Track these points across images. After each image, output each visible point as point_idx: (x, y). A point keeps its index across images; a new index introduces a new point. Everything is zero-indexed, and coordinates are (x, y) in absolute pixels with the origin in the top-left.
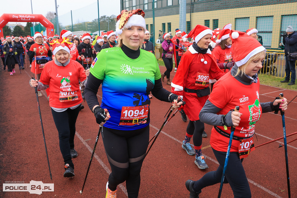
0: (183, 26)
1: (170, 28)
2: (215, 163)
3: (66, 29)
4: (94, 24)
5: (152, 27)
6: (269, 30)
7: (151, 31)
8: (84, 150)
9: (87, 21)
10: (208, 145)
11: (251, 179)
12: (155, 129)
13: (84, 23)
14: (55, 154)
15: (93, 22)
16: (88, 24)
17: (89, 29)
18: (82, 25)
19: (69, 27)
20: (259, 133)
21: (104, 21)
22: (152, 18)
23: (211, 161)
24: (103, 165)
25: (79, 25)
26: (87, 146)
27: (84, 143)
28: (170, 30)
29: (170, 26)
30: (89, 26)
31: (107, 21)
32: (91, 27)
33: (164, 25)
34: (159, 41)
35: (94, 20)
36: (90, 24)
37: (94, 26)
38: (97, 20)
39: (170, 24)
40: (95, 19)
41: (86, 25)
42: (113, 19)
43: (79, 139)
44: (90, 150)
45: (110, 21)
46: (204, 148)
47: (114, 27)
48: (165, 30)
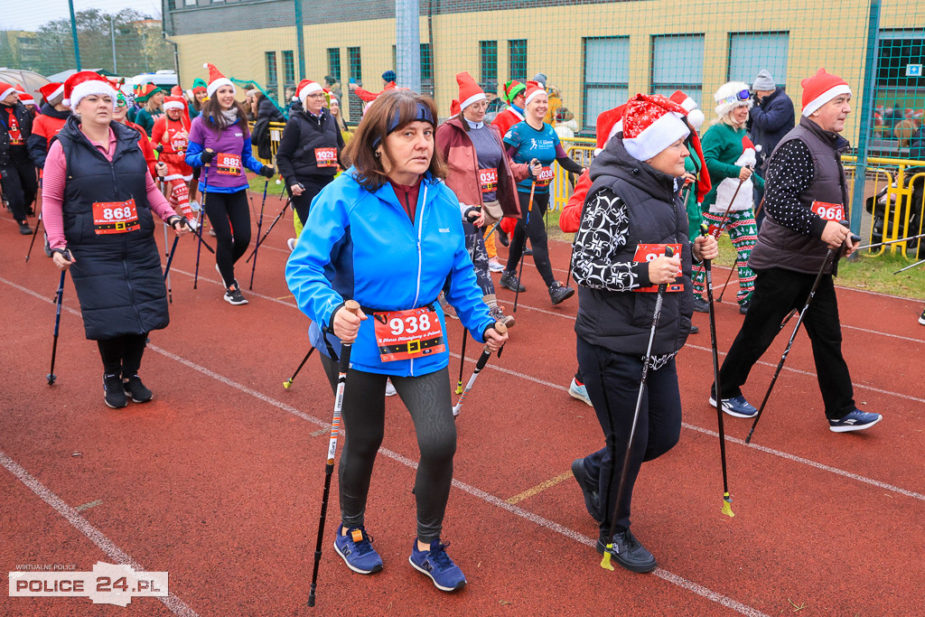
0: (409, 61)
1: (359, 68)
2: (574, 541)
5: (290, 64)
6: (694, 81)
7: (288, 78)
10: (544, 481)
17: (27, 59)
20: (699, 426)
22: (293, 30)
23: (561, 534)
28: (359, 75)
29: (359, 62)
31: (106, 33)
33: (334, 54)
36: (28, 40)
39: (359, 56)
43: (50, 506)
45: (117, 31)
46: (531, 492)
47: (138, 57)
48: (339, 74)
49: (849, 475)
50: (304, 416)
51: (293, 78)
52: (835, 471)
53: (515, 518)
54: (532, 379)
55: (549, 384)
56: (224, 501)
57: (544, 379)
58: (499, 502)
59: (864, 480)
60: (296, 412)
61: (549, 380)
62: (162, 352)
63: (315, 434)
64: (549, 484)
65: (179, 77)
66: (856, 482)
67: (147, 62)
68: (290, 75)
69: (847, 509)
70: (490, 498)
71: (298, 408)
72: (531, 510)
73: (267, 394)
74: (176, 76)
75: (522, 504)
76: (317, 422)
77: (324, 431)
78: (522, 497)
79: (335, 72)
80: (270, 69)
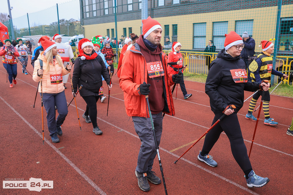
2: (188, 163)
3: (21, 32)
4: (52, 28)
5: (113, 31)
8: (58, 159)
9: (44, 25)
10: (180, 146)
11: (223, 176)
12: (127, 134)
13: (42, 26)
14: (27, 166)
15: (50, 25)
16: (45, 27)
17: (47, 32)
18: (39, 28)
19: (24, 30)
21: (63, 25)
22: (114, 23)
23: (184, 161)
24: (80, 173)
25: (35, 28)
26: (61, 154)
27: (58, 152)
30: (46, 29)
31: (66, 25)
32: (49, 31)
33: (125, 29)
34: (121, 46)
35: (51, 24)
36: (47, 27)
37: (52, 29)
38: (55, 24)
39: (131, 30)
40: (53, 23)
41: (43, 28)
42: (73, 22)
43: (52, 148)
44: (65, 159)
45: (69, 24)
46: (176, 149)
47: (74, 31)
48: (126, 35)
49: (269, 148)
50: (116, 127)
51: (114, 36)
52: (265, 147)
53: (172, 156)
54: (178, 118)
55: (182, 120)
56: (95, 148)
57: (181, 118)
58: (167, 152)
59: (273, 150)
60: (114, 126)
61: (182, 119)
62: (79, 109)
63: (119, 132)
64: (182, 147)
65: (84, 36)
66: (271, 150)
67: (76, 32)
68: (113, 35)
69: (268, 158)
70: (165, 150)
71: (114, 125)
72: (176, 154)
73: (106, 121)
74: (83, 36)
75: (174, 152)
76: (119, 128)
77: (121, 131)
78: (174, 150)
79: (125, 34)
80: (108, 34)
